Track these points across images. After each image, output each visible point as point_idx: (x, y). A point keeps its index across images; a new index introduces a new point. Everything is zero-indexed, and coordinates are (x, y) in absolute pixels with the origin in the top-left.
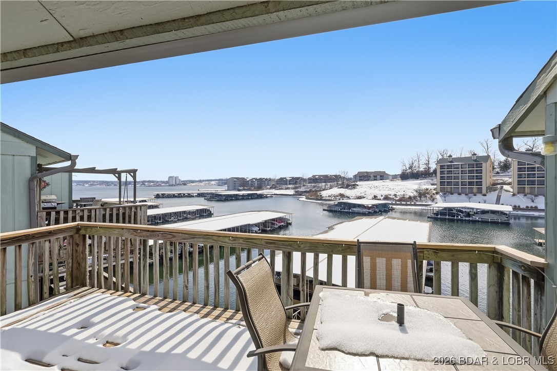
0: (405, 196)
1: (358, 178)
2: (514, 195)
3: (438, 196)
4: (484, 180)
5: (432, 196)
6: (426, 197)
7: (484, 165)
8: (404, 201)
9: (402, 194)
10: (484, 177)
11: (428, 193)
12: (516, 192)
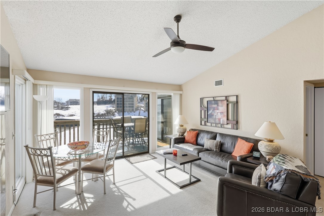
0: (100, 114)
1: (69, 103)
2: (144, 112)
3: (116, 113)
4: (134, 105)
5: (113, 113)
6: (110, 114)
7: (134, 98)
8: (99, 116)
9: (98, 112)
10: (134, 104)
11: (111, 112)
12: (145, 111)
